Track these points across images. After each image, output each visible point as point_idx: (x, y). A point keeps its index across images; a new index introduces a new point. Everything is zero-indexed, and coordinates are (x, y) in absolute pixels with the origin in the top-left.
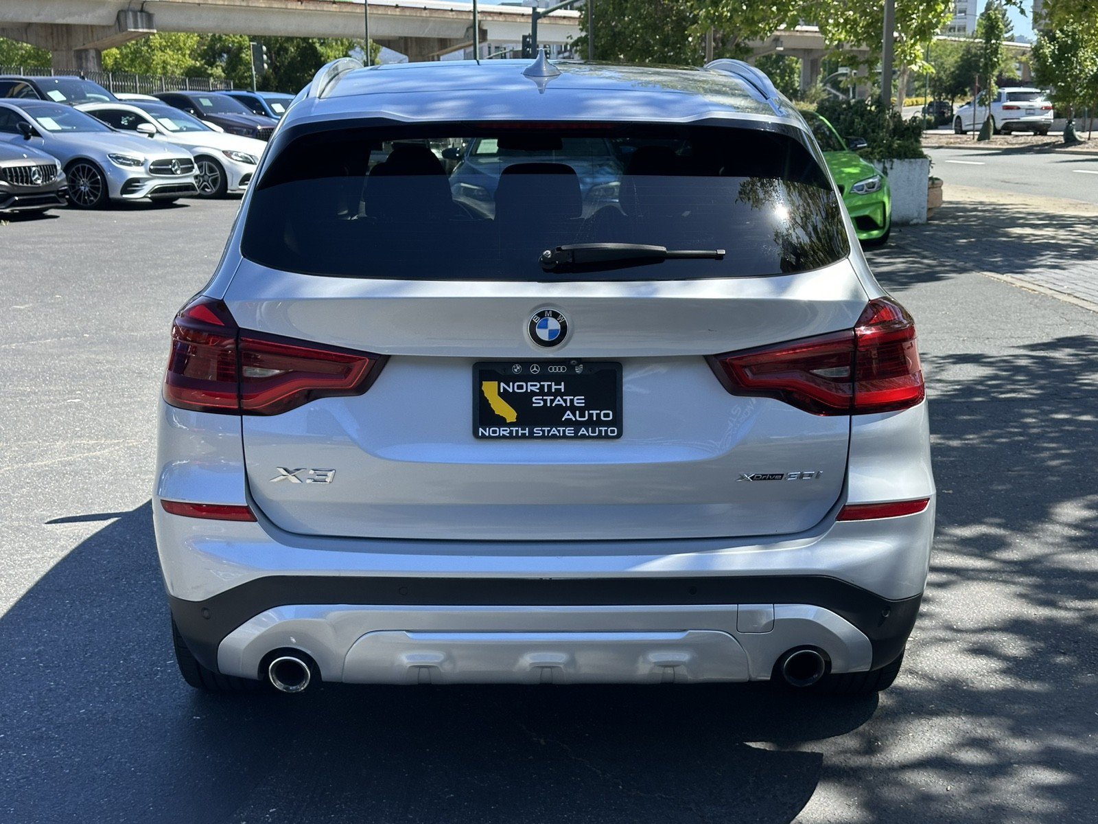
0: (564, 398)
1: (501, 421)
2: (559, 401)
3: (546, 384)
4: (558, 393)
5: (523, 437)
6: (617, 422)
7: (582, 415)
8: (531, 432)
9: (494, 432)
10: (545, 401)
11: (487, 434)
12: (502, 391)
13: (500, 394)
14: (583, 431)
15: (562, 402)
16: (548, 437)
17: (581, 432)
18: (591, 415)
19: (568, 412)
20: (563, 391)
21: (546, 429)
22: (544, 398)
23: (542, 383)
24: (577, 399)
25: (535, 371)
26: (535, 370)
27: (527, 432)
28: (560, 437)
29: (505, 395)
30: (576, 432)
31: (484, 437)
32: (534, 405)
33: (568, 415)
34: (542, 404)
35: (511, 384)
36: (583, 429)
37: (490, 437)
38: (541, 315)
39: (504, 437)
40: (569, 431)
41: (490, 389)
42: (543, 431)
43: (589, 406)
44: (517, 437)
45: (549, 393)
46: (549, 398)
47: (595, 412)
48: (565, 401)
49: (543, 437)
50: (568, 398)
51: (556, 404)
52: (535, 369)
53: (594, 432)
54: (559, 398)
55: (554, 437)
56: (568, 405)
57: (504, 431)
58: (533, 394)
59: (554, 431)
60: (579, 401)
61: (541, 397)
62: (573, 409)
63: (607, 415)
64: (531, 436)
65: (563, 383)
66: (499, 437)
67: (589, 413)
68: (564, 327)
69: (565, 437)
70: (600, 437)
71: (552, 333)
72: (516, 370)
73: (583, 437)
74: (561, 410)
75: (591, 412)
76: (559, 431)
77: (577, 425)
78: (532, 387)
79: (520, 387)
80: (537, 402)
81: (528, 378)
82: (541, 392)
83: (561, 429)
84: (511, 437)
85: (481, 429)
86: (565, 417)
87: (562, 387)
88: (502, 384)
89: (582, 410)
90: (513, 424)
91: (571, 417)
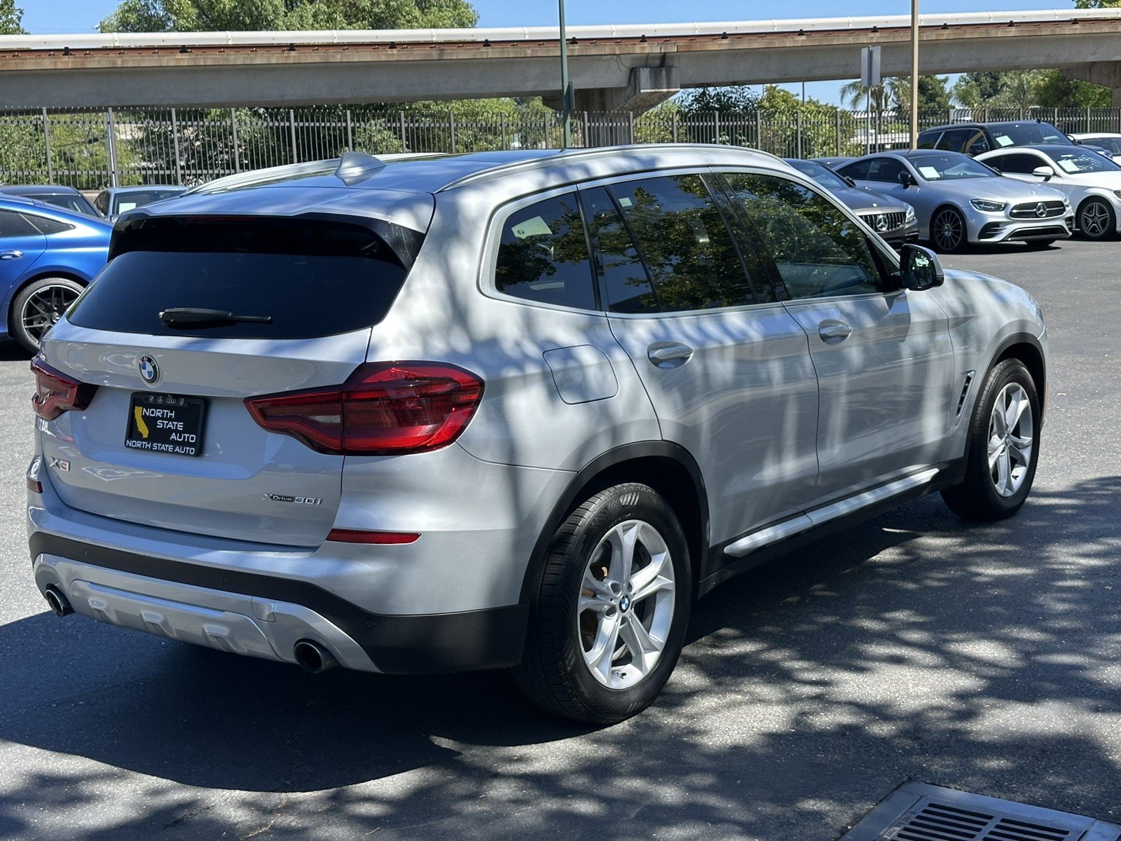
0: (173, 423)
1: (139, 437)
2: (170, 425)
3: (165, 411)
4: (170, 419)
5: (148, 449)
6: (201, 445)
7: (180, 437)
8: (152, 447)
9: (134, 444)
10: (163, 424)
11: (130, 445)
12: (144, 414)
13: (143, 417)
15: (172, 426)
16: (160, 451)
17: (178, 450)
18: (184, 438)
19: (174, 434)
20: (173, 417)
21: (160, 445)
22: (163, 421)
23: (163, 411)
24: (180, 424)
26: (160, 401)
27: (149, 446)
28: (165, 452)
29: (145, 418)
30: (174, 448)
31: (128, 447)
32: (157, 426)
33: (173, 436)
34: (161, 426)
35: (148, 410)
36: (178, 447)
37: (131, 447)
38: (143, 358)
39: (138, 448)
40: (170, 447)
41: (139, 411)
42: (158, 446)
43: (185, 431)
44: (144, 449)
45: (166, 419)
46: (165, 422)
47: (187, 436)
49: (157, 450)
50: (175, 423)
51: (168, 427)
53: (182, 450)
54: (170, 423)
55: (163, 451)
56: (174, 428)
57: (139, 444)
58: (158, 418)
59: (163, 447)
60: (180, 426)
61: (161, 421)
62: (176, 431)
63: (192, 438)
64: (151, 449)
65: (174, 412)
66: (135, 448)
67: (184, 435)
68: (154, 367)
69: (167, 452)
70: (185, 454)
71: (149, 373)
72: (151, 400)
73: (177, 453)
74: (170, 431)
76: (165, 447)
77: (175, 443)
78: (158, 413)
79: (153, 413)
80: (160, 424)
81: (156, 406)
82: (163, 419)
83: (167, 446)
84: (141, 449)
85: (128, 441)
87: (173, 415)
88: (144, 409)
89: (181, 432)
90: (145, 440)
91: (175, 437)
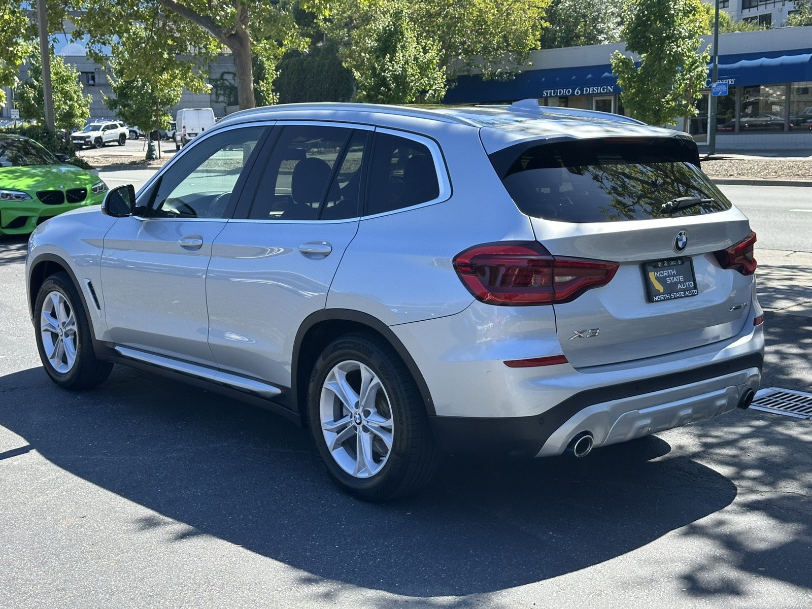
1: (658, 293)
4: (674, 276)
5: (669, 299)
6: (695, 287)
7: (684, 286)
8: (671, 297)
9: (659, 298)
10: (671, 280)
13: (656, 278)
15: (676, 280)
16: (677, 298)
17: (686, 294)
20: (675, 274)
22: (670, 278)
23: (668, 271)
27: (669, 296)
28: (680, 297)
29: (657, 279)
30: (684, 294)
31: (655, 301)
32: (668, 283)
33: (679, 286)
34: (671, 282)
35: (659, 272)
37: (658, 301)
38: (680, 234)
39: (662, 300)
40: (682, 294)
41: (651, 275)
42: (674, 295)
43: (685, 281)
44: (666, 300)
45: (671, 276)
46: (672, 278)
49: (675, 298)
50: (678, 277)
52: (665, 264)
53: (689, 293)
54: (675, 278)
55: (678, 297)
56: (678, 281)
57: (662, 297)
58: (666, 277)
59: (677, 295)
60: (681, 278)
62: (680, 282)
63: (692, 284)
64: (671, 299)
65: (675, 270)
66: (660, 301)
67: (686, 284)
69: (682, 297)
70: (692, 296)
72: (660, 265)
73: (688, 296)
74: (677, 284)
76: (679, 294)
77: (683, 291)
78: (666, 273)
79: (661, 274)
80: (669, 281)
81: (662, 269)
82: (669, 276)
84: (664, 300)
85: (654, 298)
86: (679, 287)
87: (675, 272)
88: (655, 273)
89: (683, 282)
90: (662, 294)
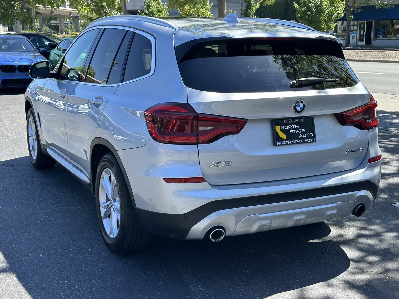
0: (299, 130)
1: (282, 139)
2: (298, 131)
3: (293, 126)
4: (297, 129)
5: (290, 144)
6: (314, 137)
7: (305, 136)
8: (292, 142)
9: (281, 143)
10: (294, 131)
11: (279, 144)
12: (281, 129)
13: (281, 130)
14: (306, 141)
15: (298, 132)
16: (297, 144)
17: (305, 141)
18: (307, 135)
19: (301, 135)
20: (298, 128)
21: (296, 141)
22: (293, 130)
23: (292, 126)
24: (303, 130)
25: (290, 122)
27: (290, 142)
28: (300, 143)
29: (282, 130)
30: (304, 141)
31: (279, 145)
32: (291, 133)
33: (301, 136)
34: (293, 133)
35: (284, 126)
36: (306, 140)
37: (280, 145)
38: (298, 102)
39: (284, 145)
40: (302, 141)
41: (278, 128)
42: (295, 142)
43: (306, 132)
44: (288, 144)
45: (295, 129)
46: (295, 130)
47: (308, 134)
48: (299, 131)
49: (295, 144)
50: (300, 130)
51: (297, 132)
52: (290, 121)
53: (309, 141)
54: (297, 130)
55: (298, 143)
56: (300, 132)
57: (284, 143)
58: (290, 129)
59: (298, 141)
60: (303, 131)
61: (292, 130)
62: (302, 133)
63: (311, 135)
64: (292, 144)
65: (298, 125)
66: (283, 145)
67: (306, 134)
68: (304, 106)
69: (301, 143)
70: (310, 142)
71: (301, 108)
72: (285, 122)
73: (306, 142)
74: (298, 134)
75: (307, 134)
76: (299, 141)
77: (304, 139)
78: (289, 127)
79: (286, 127)
81: (288, 124)
82: (292, 129)
83: (300, 140)
84: (286, 144)
85: (277, 143)
86: (300, 136)
87: (298, 126)
88: (281, 127)
89: (304, 134)
90: (285, 140)
91: (302, 136)
